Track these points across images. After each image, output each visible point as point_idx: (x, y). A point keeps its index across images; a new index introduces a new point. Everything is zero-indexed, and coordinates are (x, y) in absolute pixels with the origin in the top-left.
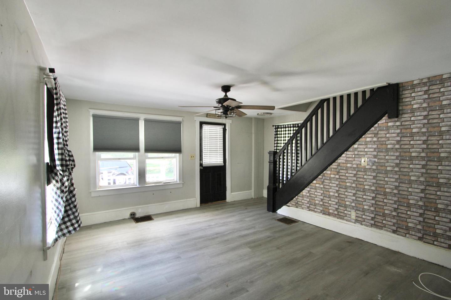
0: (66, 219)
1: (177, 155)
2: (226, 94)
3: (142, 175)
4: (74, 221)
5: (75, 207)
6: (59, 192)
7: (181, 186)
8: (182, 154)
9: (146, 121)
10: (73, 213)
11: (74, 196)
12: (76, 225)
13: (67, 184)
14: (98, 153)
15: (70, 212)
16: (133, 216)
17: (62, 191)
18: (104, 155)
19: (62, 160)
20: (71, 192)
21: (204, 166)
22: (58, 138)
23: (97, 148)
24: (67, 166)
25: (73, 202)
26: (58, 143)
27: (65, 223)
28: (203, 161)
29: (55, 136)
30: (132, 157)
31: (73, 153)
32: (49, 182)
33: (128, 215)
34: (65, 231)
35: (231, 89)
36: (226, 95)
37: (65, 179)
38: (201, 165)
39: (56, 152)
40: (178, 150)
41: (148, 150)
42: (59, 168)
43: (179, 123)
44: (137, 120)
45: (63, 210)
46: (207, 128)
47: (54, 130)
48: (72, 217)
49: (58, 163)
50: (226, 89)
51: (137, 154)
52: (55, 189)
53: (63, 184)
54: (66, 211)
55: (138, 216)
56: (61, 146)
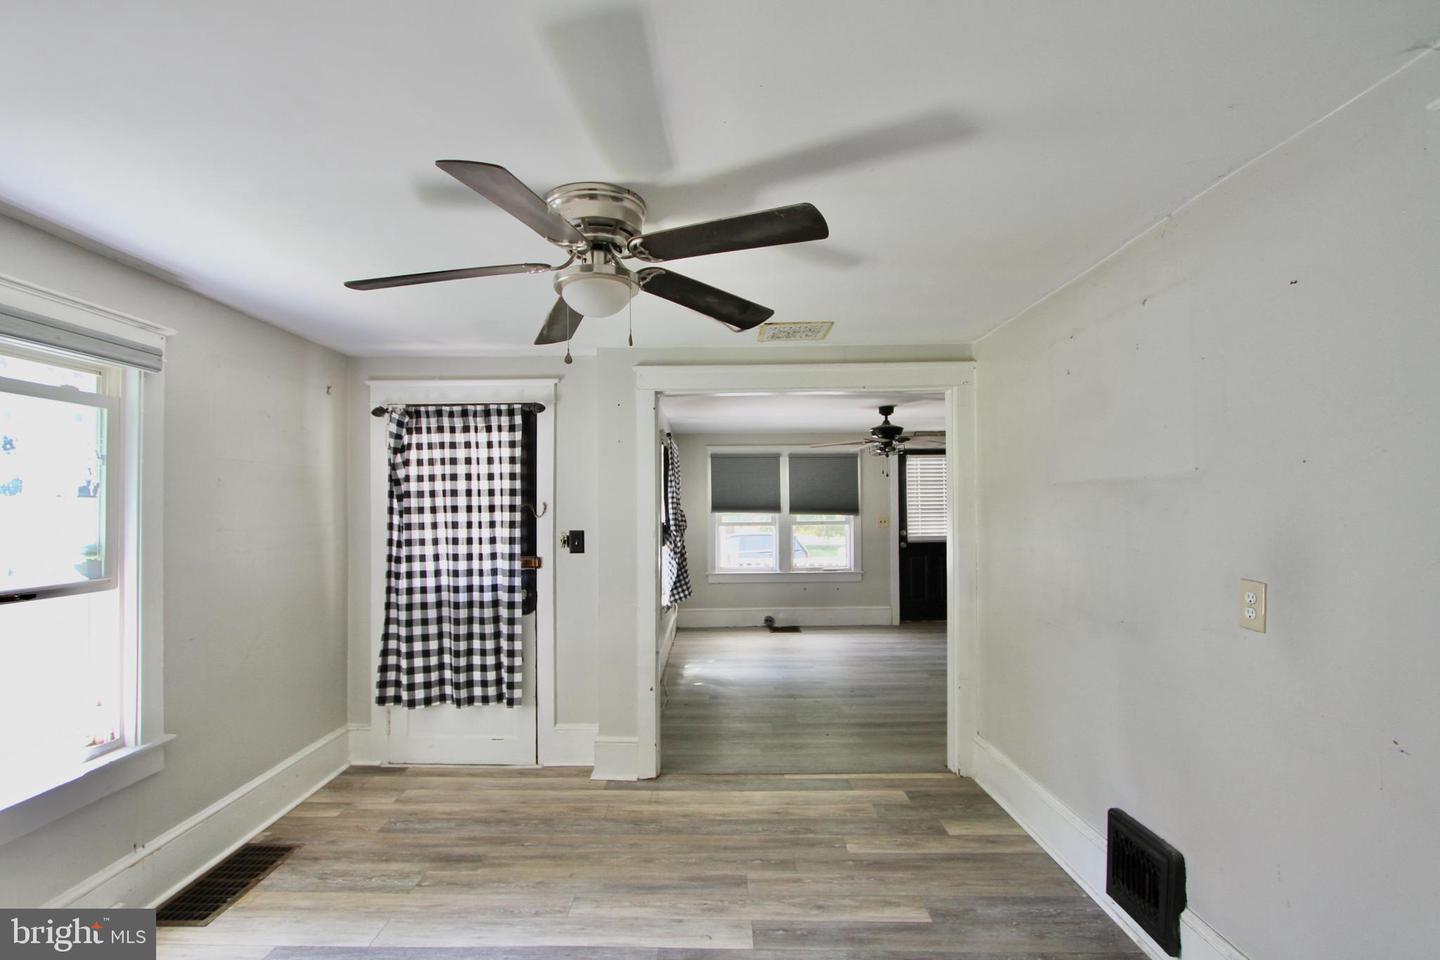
0: (678, 584)
1: (852, 517)
2: (886, 418)
3: (785, 550)
4: (685, 587)
5: (686, 572)
6: (672, 554)
7: (860, 578)
8: (860, 517)
9: (793, 457)
10: (684, 578)
11: (685, 560)
12: (687, 593)
13: (679, 544)
14: (718, 515)
15: (681, 578)
16: (770, 623)
17: (675, 553)
18: (726, 517)
19: (675, 519)
20: (683, 555)
21: (910, 540)
22: (673, 498)
23: (718, 506)
24: (680, 526)
25: (684, 567)
26: (673, 503)
27: (676, 588)
28: (909, 532)
29: (670, 495)
30: (770, 521)
31: (685, 513)
32: (664, 544)
33: (761, 622)
34: (677, 597)
35: (895, 409)
36: (886, 422)
37: (678, 539)
38: (903, 538)
39: (671, 511)
40: (851, 508)
41: (795, 508)
42: (673, 528)
43: (853, 457)
44: (776, 457)
45: (675, 572)
46: (914, 463)
47: (669, 490)
48: (683, 582)
49: (672, 522)
50: (886, 411)
51: (777, 515)
52: (669, 551)
53: (676, 545)
54: (678, 576)
55: (776, 625)
56: (675, 505)
